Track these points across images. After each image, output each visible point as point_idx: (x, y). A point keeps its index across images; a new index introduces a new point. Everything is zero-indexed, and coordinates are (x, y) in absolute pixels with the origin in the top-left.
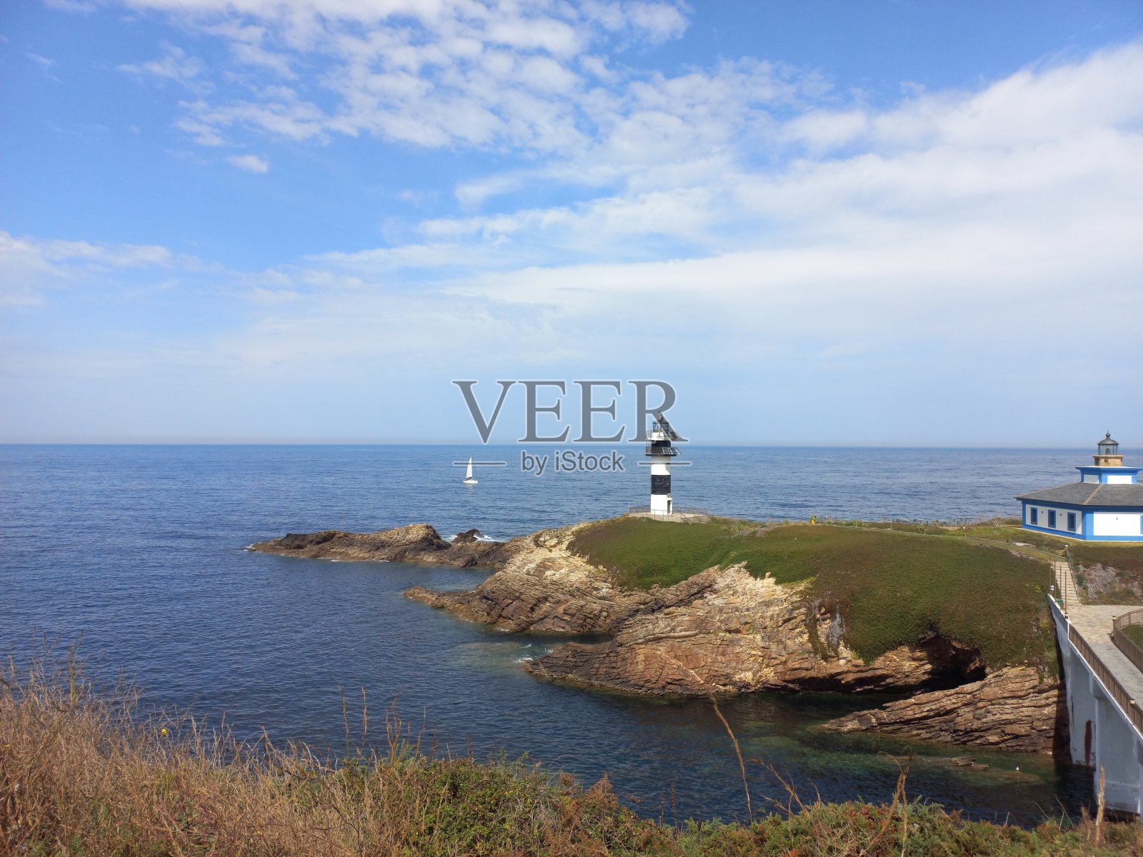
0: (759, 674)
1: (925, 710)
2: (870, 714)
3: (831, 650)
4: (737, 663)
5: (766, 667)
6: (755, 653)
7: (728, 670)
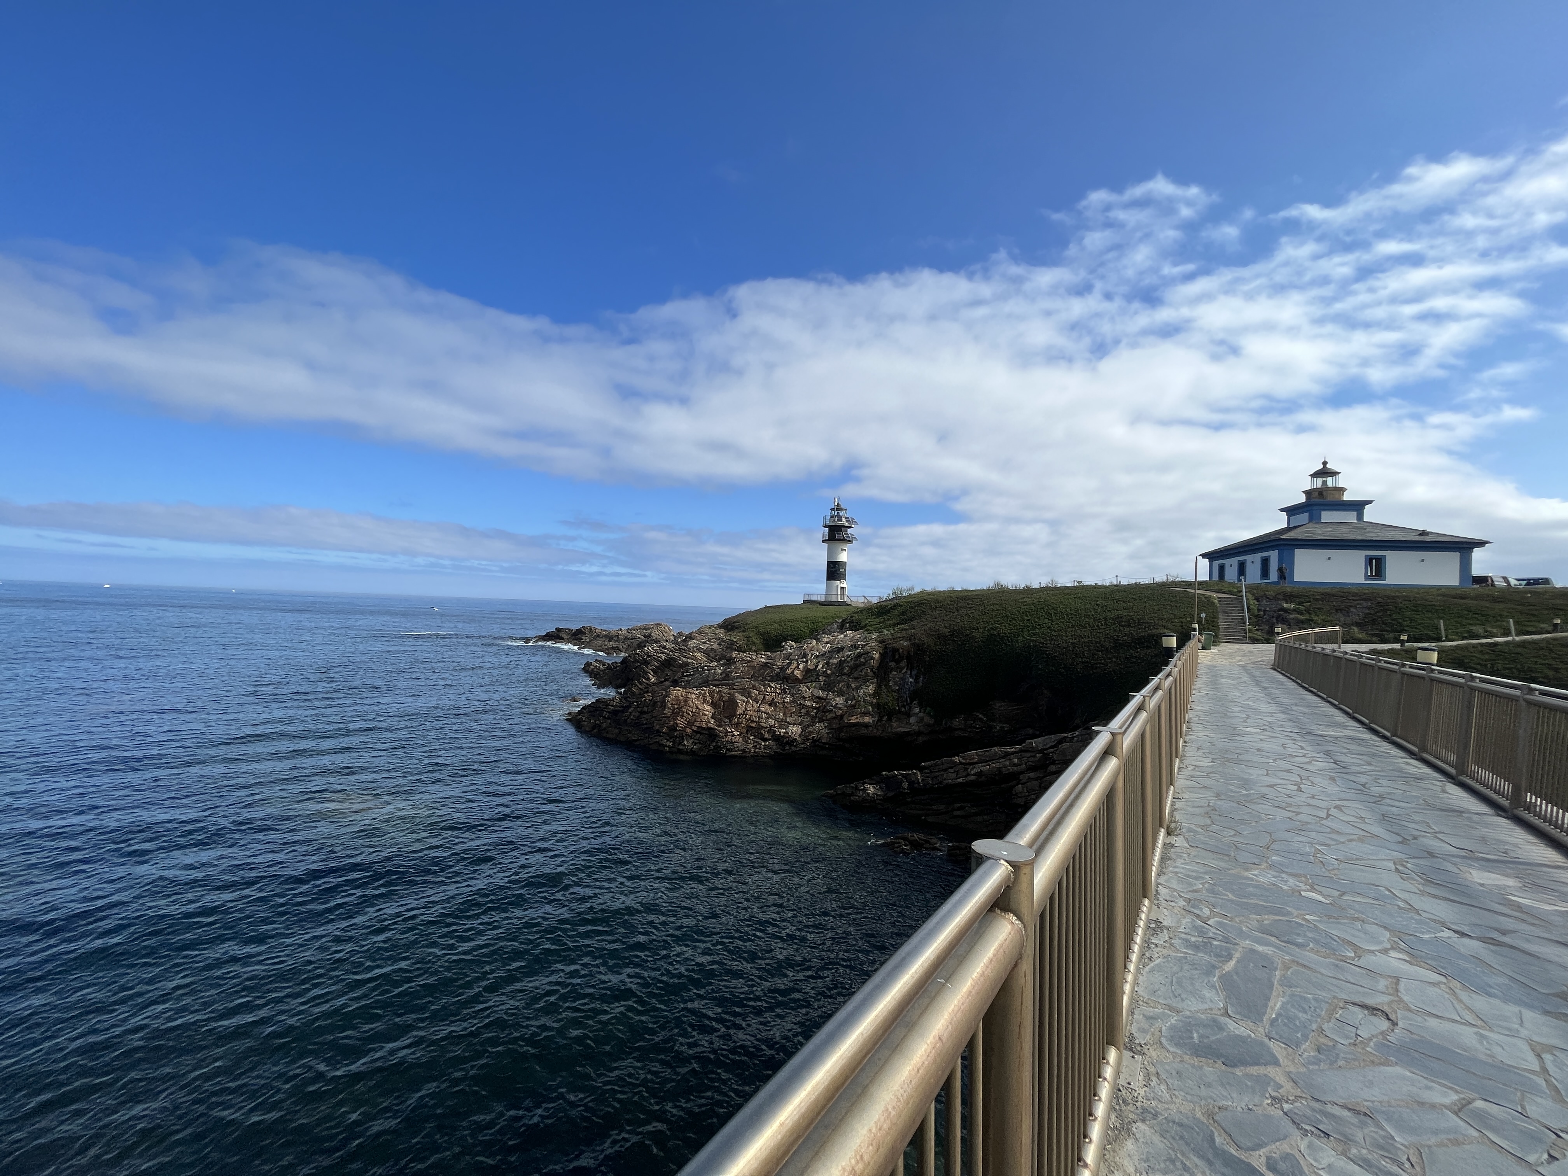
0: (810, 729)
1: (974, 773)
2: (901, 775)
3: (900, 704)
4: (785, 714)
5: (819, 722)
6: (807, 703)
7: (771, 722)
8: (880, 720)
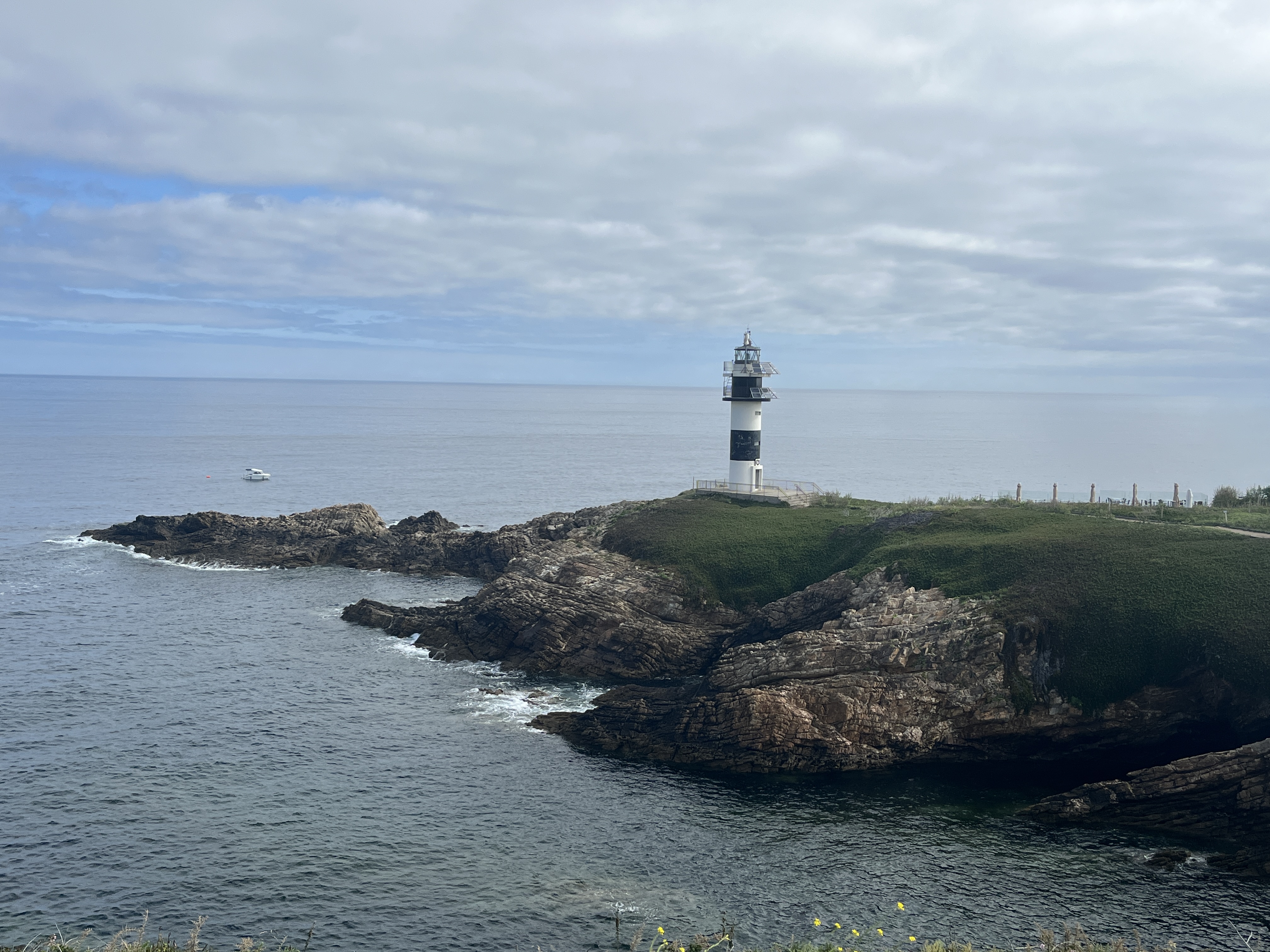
0: (932, 730)
1: (1193, 781)
2: (1107, 786)
3: (1038, 694)
4: (900, 714)
5: (942, 721)
6: (925, 699)
7: (886, 725)
8: (1017, 715)
